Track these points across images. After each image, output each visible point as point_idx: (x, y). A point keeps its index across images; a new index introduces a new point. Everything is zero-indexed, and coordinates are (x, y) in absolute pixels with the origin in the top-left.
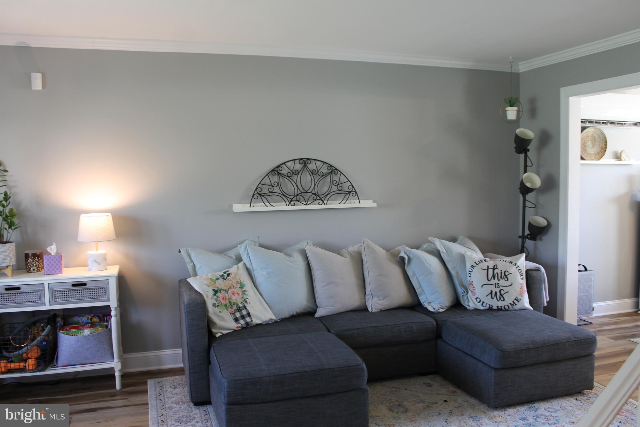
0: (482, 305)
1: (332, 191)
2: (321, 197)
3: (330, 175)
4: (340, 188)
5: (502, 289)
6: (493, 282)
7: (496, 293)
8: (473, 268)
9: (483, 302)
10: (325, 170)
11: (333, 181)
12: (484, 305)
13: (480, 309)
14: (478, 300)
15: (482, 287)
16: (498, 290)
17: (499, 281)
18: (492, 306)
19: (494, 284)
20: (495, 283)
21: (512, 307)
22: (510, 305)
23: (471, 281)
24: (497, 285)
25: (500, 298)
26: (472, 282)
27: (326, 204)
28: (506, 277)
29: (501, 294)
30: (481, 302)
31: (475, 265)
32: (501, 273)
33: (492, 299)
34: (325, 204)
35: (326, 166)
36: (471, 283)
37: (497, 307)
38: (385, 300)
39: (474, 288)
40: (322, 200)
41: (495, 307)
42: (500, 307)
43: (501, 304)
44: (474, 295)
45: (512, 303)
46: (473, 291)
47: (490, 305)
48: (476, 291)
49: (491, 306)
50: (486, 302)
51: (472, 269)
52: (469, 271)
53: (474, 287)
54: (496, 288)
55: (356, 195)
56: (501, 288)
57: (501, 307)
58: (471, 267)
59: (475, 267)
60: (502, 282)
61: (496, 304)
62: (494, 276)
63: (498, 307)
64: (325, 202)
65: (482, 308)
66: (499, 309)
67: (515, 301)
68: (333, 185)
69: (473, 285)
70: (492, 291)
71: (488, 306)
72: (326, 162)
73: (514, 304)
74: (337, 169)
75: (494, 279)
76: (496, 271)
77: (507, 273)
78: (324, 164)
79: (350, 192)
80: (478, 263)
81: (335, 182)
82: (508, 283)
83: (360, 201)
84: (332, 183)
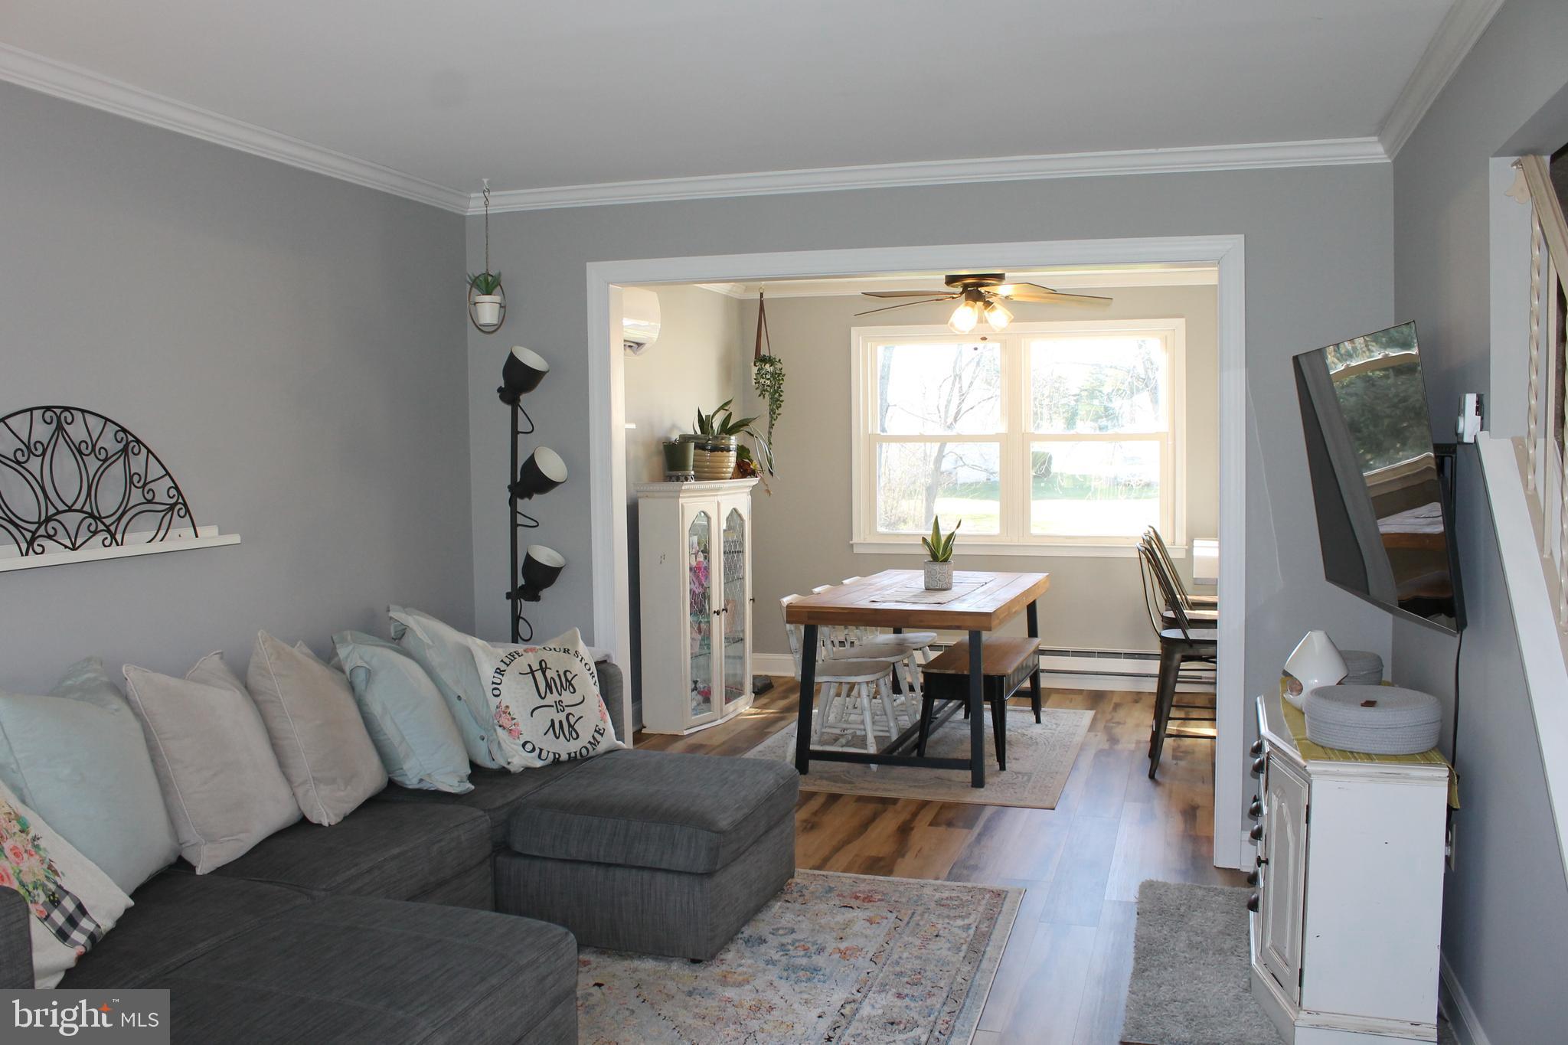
0: (539, 756)
1: (131, 504)
2: (108, 521)
3: (122, 460)
4: (149, 496)
5: (570, 712)
6: (551, 699)
7: (561, 722)
8: (503, 675)
9: (541, 750)
10: (109, 442)
11: (132, 473)
12: (544, 755)
13: (534, 766)
14: (529, 747)
15: (532, 716)
16: (562, 716)
17: (560, 695)
18: (559, 755)
19: (554, 704)
20: (556, 702)
21: (594, 749)
22: (589, 746)
23: (503, 705)
24: (559, 706)
25: (570, 734)
26: (507, 707)
27: (122, 545)
28: (571, 684)
29: (570, 725)
30: (537, 751)
31: (503, 667)
32: (559, 676)
33: (558, 738)
34: (118, 545)
35: (111, 429)
36: (506, 711)
37: (567, 756)
38: (349, 787)
39: (514, 721)
40: (109, 531)
41: (564, 757)
42: (573, 755)
43: (574, 747)
44: (519, 738)
45: (592, 741)
46: (513, 727)
47: (554, 754)
48: (521, 728)
49: (557, 756)
50: (546, 748)
51: (500, 677)
52: (493, 683)
53: (513, 719)
54: (558, 712)
55: (186, 514)
56: (568, 710)
57: (575, 753)
58: (496, 672)
59: (504, 671)
60: (567, 698)
61: (565, 748)
62: (548, 686)
63: (569, 754)
64: (119, 537)
65: (539, 764)
66: (574, 760)
67: (597, 736)
68: (132, 486)
69: (509, 714)
70: (552, 721)
71: (551, 756)
72: (112, 419)
73: (594, 743)
74: (138, 441)
75: (551, 693)
76: (549, 673)
77: (570, 677)
78: (105, 424)
79: (172, 507)
80: (507, 661)
81: (136, 478)
82: (577, 698)
83: (197, 528)
84: (130, 479)
